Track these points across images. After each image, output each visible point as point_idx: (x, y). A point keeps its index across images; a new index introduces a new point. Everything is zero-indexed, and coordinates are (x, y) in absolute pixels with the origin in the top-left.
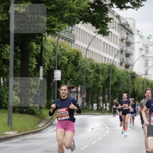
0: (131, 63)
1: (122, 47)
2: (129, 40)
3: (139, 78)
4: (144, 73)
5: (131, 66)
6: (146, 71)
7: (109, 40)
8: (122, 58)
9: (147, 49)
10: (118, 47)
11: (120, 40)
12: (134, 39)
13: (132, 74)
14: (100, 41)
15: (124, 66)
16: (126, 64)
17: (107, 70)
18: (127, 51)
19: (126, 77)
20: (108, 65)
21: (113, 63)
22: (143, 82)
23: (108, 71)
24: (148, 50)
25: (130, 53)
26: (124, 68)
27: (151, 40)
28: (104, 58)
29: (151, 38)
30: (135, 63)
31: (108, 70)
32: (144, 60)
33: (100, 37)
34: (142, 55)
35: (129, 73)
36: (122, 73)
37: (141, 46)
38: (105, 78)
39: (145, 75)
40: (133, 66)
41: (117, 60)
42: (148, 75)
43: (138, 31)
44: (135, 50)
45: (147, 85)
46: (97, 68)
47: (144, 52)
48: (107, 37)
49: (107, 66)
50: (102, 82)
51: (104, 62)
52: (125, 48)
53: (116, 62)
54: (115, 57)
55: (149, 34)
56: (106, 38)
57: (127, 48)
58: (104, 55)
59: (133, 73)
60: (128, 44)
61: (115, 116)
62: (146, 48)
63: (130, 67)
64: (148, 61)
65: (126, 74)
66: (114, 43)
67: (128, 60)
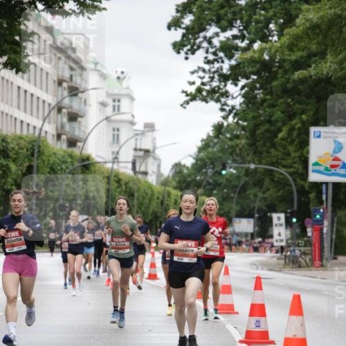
0: (82, 136)
1: (60, 99)
2: (75, 82)
3: (100, 168)
4: (110, 157)
5: (81, 141)
6: (115, 154)
7: (29, 81)
8: (59, 125)
9: (116, 104)
10: (50, 99)
11: (54, 81)
12: (86, 82)
13: (83, 160)
14: (10, 84)
15: (66, 141)
16: (69, 136)
17: (25, 150)
18: (71, 107)
19: (71, 167)
20: (28, 140)
21: (40, 134)
22: (108, 178)
23: (29, 153)
24: (119, 106)
25: (77, 112)
26: (64, 146)
27: (125, 84)
28: (18, 124)
29: (124, 78)
30: (89, 134)
31: (27, 150)
32: (111, 130)
33: (9, 74)
34: (105, 117)
35: (76, 157)
36: (60, 157)
37: (103, 97)
38: (21, 168)
39: (113, 163)
40: (85, 141)
41: (50, 129)
42: (118, 162)
43: (96, 64)
44: (90, 105)
45: (116, 185)
46: (3, 146)
47: (109, 111)
48: (26, 76)
49: (25, 141)
50: (15, 177)
51: (18, 132)
52: (67, 101)
53: (46, 132)
54: (44, 120)
55: (120, 70)
56: (23, 78)
57: (71, 101)
58: (20, 115)
59: (85, 158)
60: (74, 91)
61: (52, 256)
62: (114, 101)
63: (79, 144)
64: (118, 130)
65: (69, 160)
66: (41, 89)
67: (74, 128)
